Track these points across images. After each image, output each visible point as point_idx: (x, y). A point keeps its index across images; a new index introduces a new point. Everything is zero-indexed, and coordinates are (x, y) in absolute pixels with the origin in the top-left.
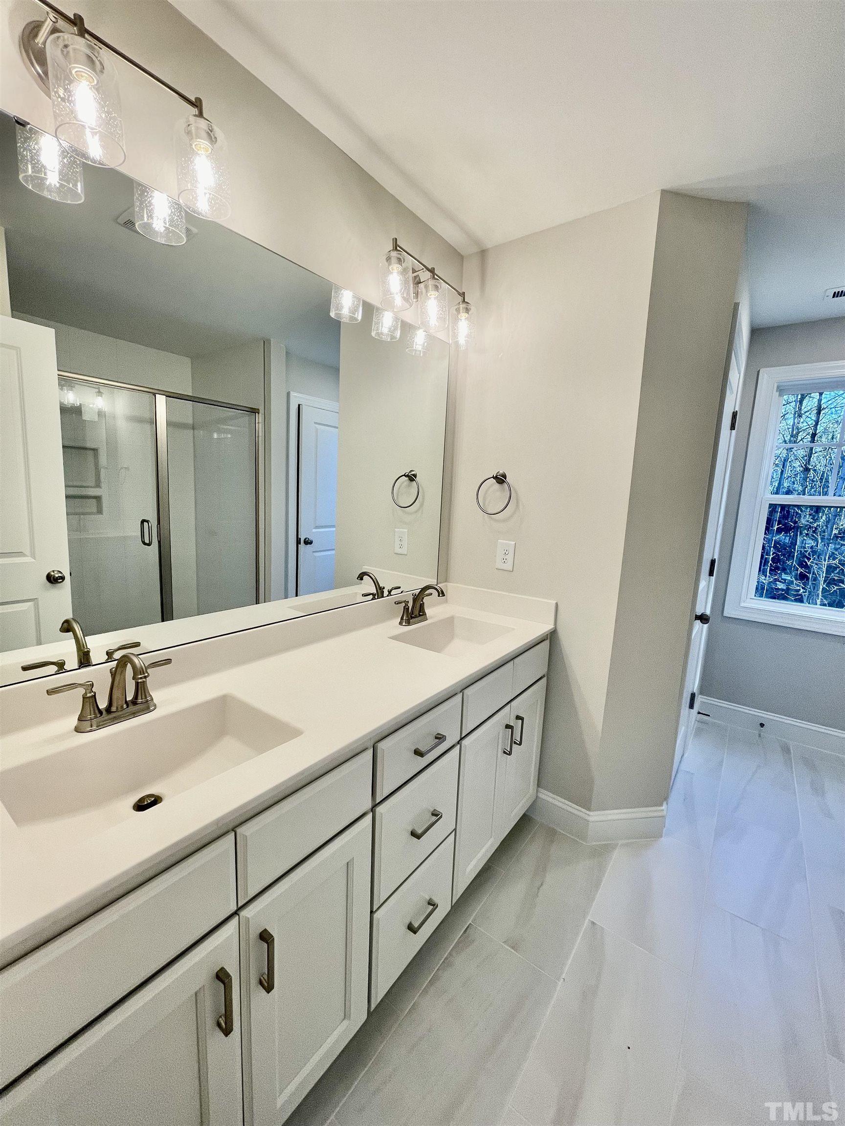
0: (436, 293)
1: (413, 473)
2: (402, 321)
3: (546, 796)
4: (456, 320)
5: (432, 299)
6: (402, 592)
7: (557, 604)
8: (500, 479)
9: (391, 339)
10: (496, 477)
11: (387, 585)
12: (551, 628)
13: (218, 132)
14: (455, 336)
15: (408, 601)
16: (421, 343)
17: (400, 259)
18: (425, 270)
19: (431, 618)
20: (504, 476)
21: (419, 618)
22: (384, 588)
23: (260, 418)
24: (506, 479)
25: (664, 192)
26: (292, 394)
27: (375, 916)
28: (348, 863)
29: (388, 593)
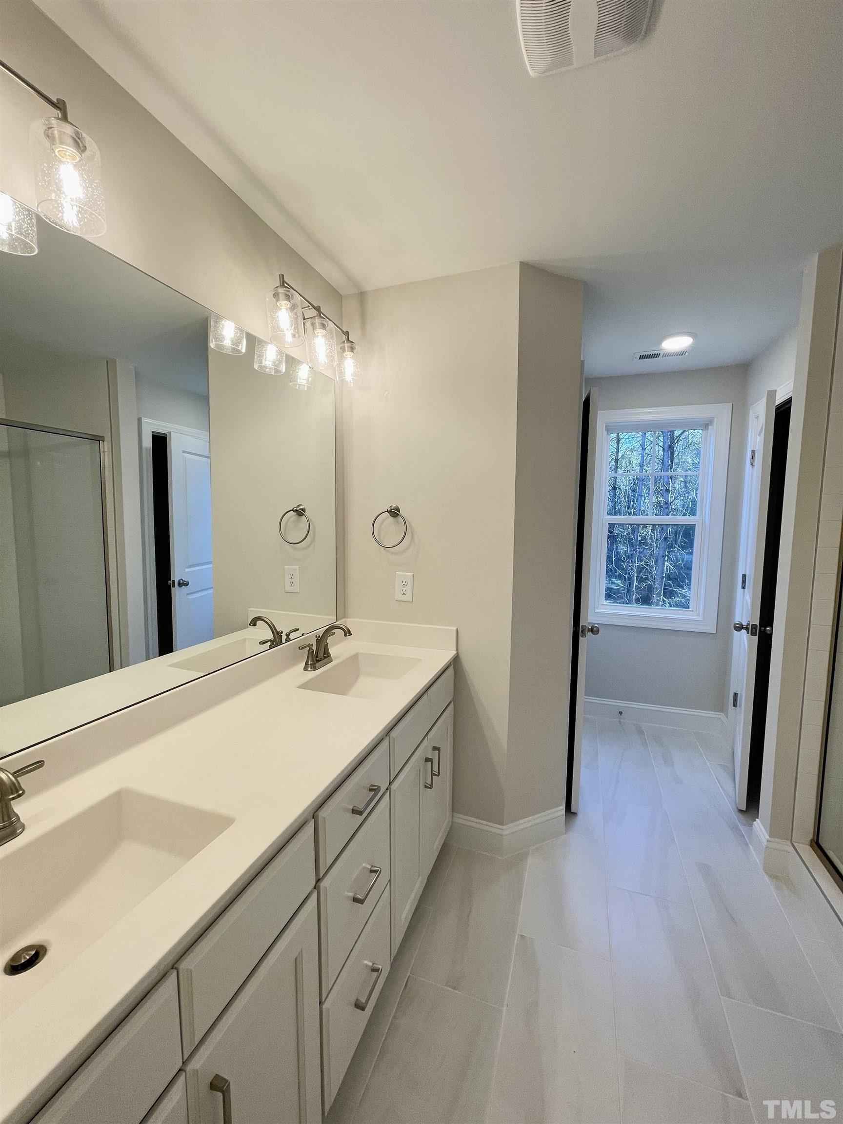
0: (324, 332)
1: (301, 507)
2: (287, 356)
3: (462, 819)
4: (342, 358)
5: (320, 337)
6: (303, 635)
7: (457, 631)
8: (394, 513)
9: (275, 372)
10: (391, 511)
11: (283, 627)
12: (453, 654)
13: (88, 140)
14: (342, 374)
15: (312, 644)
16: (306, 377)
17: (289, 295)
18: (311, 307)
19: (336, 658)
20: (398, 510)
21: (326, 660)
22: (282, 632)
23: (106, 446)
24: (399, 512)
25: (523, 264)
26: (145, 420)
27: (325, 1006)
28: (296, 959)
29: (286, 637)
